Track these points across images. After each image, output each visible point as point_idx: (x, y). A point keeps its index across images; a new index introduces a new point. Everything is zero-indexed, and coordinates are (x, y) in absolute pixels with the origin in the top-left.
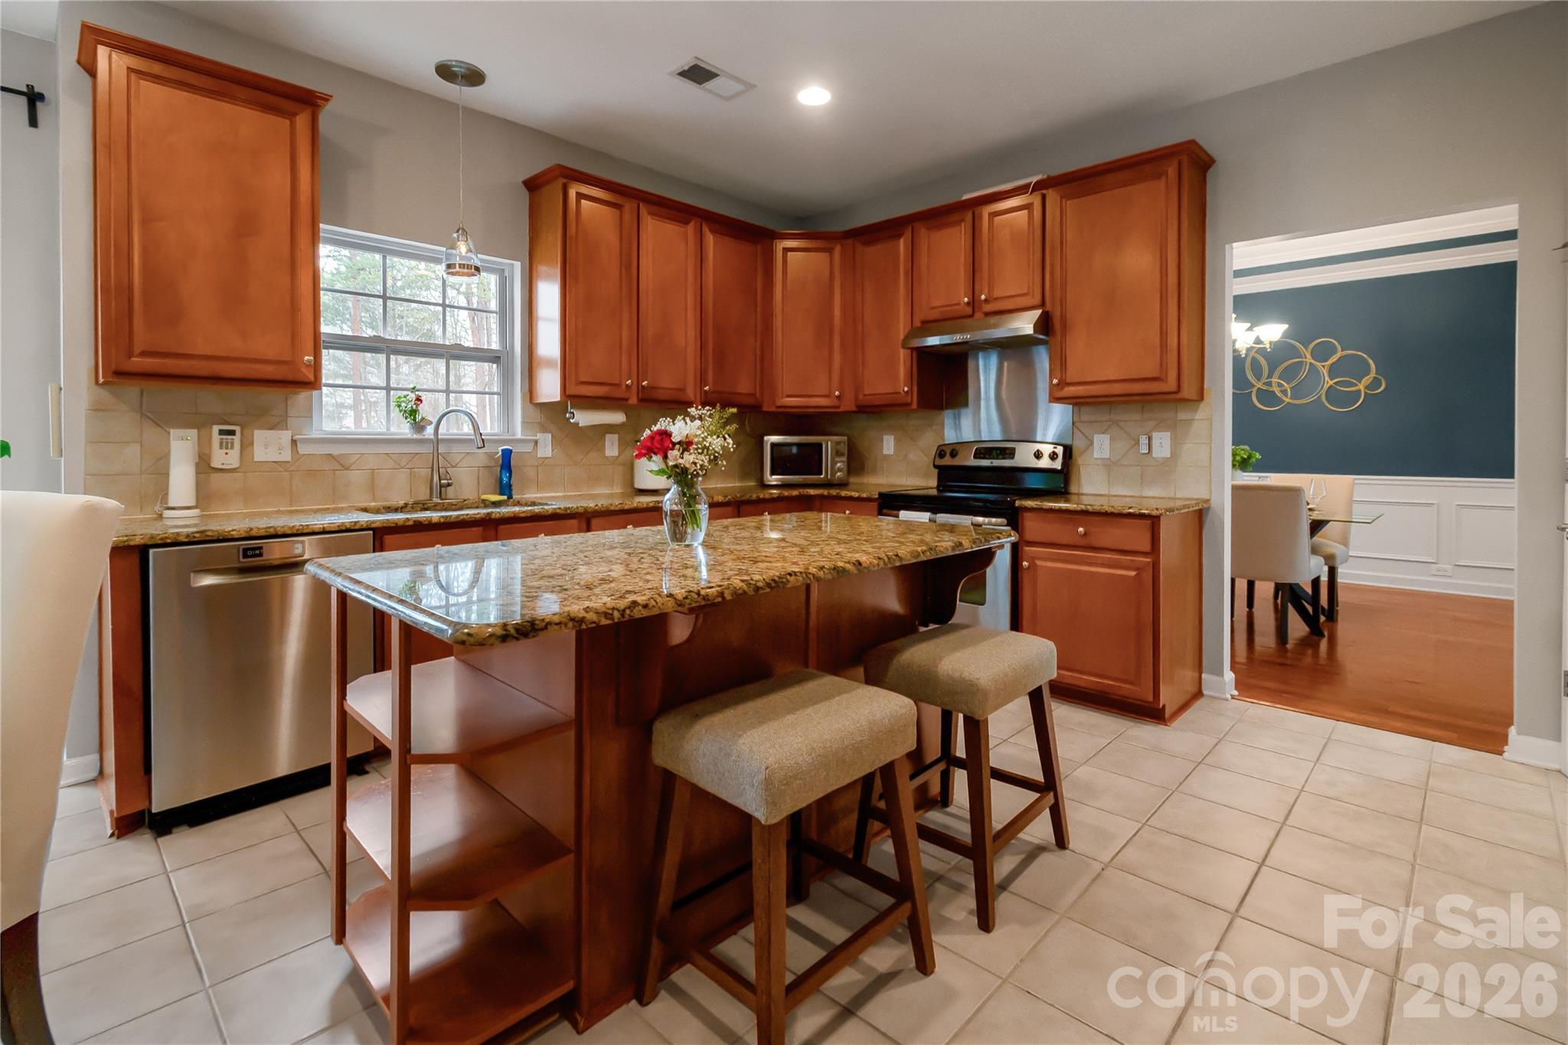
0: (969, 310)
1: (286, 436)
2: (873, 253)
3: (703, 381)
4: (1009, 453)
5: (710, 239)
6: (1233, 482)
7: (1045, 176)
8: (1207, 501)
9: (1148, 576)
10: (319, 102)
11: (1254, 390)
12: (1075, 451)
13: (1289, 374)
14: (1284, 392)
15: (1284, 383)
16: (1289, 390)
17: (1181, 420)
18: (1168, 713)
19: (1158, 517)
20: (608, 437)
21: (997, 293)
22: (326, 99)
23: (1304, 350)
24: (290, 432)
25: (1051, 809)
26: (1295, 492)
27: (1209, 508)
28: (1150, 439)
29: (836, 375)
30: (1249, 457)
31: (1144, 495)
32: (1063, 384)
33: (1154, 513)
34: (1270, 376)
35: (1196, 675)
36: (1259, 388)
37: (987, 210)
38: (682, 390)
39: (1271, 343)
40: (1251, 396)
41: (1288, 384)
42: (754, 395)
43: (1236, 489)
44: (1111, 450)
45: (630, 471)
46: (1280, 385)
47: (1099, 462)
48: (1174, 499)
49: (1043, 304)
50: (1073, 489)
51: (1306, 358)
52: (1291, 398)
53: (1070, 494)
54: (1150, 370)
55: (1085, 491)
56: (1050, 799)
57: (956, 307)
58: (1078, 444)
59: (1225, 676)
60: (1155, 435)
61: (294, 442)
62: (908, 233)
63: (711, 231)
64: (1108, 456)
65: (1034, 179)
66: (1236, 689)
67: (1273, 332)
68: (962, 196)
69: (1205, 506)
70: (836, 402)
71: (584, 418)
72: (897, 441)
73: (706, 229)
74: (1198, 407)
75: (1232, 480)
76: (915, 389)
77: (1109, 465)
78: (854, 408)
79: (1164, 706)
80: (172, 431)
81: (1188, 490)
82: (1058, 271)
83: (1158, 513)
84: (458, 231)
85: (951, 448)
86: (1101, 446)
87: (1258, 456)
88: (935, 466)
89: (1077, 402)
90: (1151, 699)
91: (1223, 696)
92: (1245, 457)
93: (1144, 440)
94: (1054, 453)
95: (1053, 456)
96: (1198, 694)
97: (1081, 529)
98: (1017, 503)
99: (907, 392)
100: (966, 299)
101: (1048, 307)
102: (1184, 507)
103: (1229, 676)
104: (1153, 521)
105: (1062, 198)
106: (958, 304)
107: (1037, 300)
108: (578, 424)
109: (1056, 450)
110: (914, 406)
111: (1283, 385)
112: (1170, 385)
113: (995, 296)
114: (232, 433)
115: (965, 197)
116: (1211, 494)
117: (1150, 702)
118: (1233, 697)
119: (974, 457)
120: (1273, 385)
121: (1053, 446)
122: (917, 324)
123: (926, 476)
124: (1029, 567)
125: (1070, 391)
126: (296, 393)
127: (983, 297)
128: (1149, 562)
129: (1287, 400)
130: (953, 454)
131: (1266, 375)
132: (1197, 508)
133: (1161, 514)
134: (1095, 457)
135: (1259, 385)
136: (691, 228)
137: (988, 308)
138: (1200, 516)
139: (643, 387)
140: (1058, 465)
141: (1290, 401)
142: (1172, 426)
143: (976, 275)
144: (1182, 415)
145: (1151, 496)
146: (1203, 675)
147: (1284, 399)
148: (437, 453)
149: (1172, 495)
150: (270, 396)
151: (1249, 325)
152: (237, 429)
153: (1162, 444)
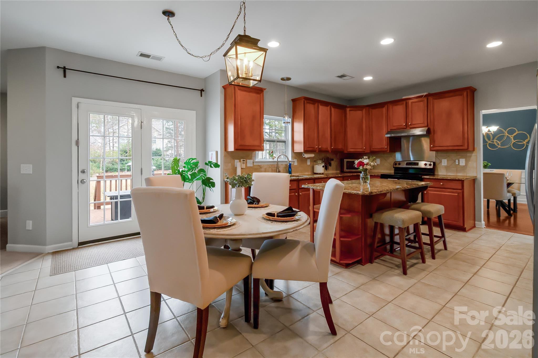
0: (405, 127)
1: (252, 161)
2: (375, 111)
3: (331, 146)
4: (417, 164)
5: (333, 109)
6: (484, 172)
7: (428, 93)
8: (476, 177)
9: (461, 195)
10: (264, 90)
11: (488, 144)
12: (436, 164)
13: (499, 139)
14: (498, 144)
15: (498, 141)
16: (500, 144)
17: (468, 156)
18: (467, 229)
19: (463, 181)
20: (308, 160)
21: (413, 123)
22: (265, 89)
23: (505, 131)
24: (252, 160)
25: (443, 241)
26: (502, 175)
27: (476, 179)
28: (459, 161)
29: (364, 143)
30: (487, 165)
31: (457, 175)
32: (434, 147)
33: (462, 179)
34: (493, 139)
35: (474, 222)
36: (489, 143)
37: (410, 101)
38: (327, 148)
39: (493, 132)
40: (487, 145)
41: (499, 142)
42: (342, 149)
43: (484, 174)
44: (447, 163)
45: (313, 168)
46: (496, 142)
47: (443, 166)
48: (466, 176)
49: (427, 126)
50: (436, 173)
51: (505, 134)
52: (500, 146)
53: (435, 175)
54: (459, 143)
55: (439, 174)
56: (443, 239)
57: (401, 126)
58: (437, 162)
59: (482, 222)
60: (460, 160)
61: (253, 162)
62: (386, 106)
63: (333, 108)
64: (446, 165)
65: (425, 94)
66: (485, 226)
67: (494, 128)
68: (402, 97)
69: (476, 178)
70: (364, 150)
71: (306, 156)
72: (381, 161)
73: (332, 107)
74: (473, 152)
75: (483, 171)
76: (389, 147)
77: (447, 168)
78: (369, 152)
79: (466, 227)
80: (235, 160)
81: (470, 174)
82: (432, 117)
83: (464, 179)
84: (285, 114)
85: (399, 162)
86: (444, 162)
87: (490, 164)
88: (394, 167)
89: (437, 151)
90: (462, 225)
91: (482, 227)
92: (486, 164)
93: (457, 161)
94: (430, 164)
95: (430, 165)
96: (474, 227)
97: (441, 183)
98: (423, 177)
99: (386, 148)
100: (404, 124)
101: (429, 127)
102: (470, 178)
103: (483, 222)
104: (462, 181)
105: (433, 99)
106: (402, 125)
107: (426, 124)
108: (305, 157)
109: (431, 163)
110: (388, 151)
111: (498, 142)
112: (466, 147)
113: (413, 124)
114: (244, 160)
115: (404, 98)
116: (477, 175)
117: (462, 226)
118: (484, 228)
119: (406, 165)
120: (494, 142)
121: (430, 162)
122: (389, 130)
123: (390, 170)
124: (426, 193)
125: (435, 148)
126: (253, 152)
127: (410, 124)
128: (461, 192)
129: (499, 147)
130: (399, 164)
131: (492, 139)
132: (473, 179)
133: (464, 180)
134: (442, 165)
135: (489, 142)
136: (329, 108)
137: (411, 126)
138: (474, 181)
139: (319, 148)
140: (432, 167)
141: (500, 147)
142: (465, 157)
143: (407, 118)
144: (468, 155)
145: (460, 175)
146: (476, 222)
147: (498, 146)
148: (277, 165)
149: (466, 175)
150: (249, 152)
151: (486, 127)
152: (245, 159)
153: (462, 162)
